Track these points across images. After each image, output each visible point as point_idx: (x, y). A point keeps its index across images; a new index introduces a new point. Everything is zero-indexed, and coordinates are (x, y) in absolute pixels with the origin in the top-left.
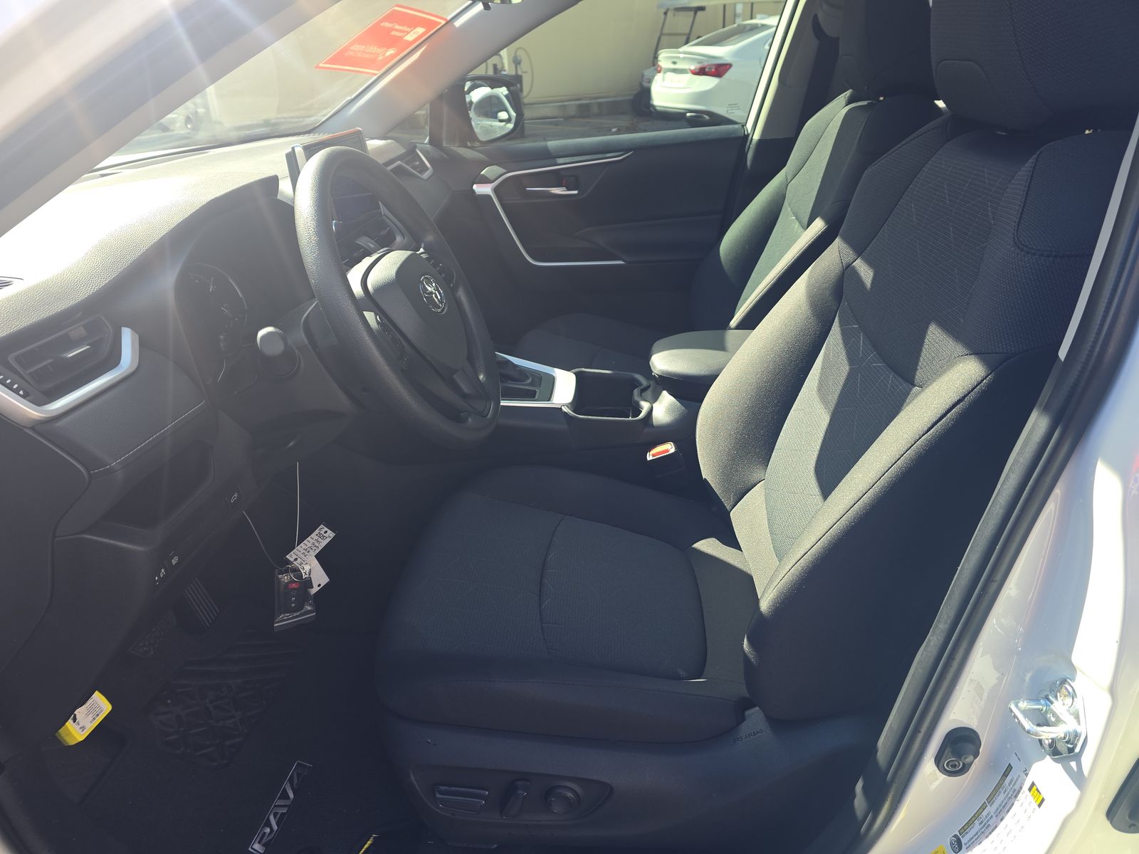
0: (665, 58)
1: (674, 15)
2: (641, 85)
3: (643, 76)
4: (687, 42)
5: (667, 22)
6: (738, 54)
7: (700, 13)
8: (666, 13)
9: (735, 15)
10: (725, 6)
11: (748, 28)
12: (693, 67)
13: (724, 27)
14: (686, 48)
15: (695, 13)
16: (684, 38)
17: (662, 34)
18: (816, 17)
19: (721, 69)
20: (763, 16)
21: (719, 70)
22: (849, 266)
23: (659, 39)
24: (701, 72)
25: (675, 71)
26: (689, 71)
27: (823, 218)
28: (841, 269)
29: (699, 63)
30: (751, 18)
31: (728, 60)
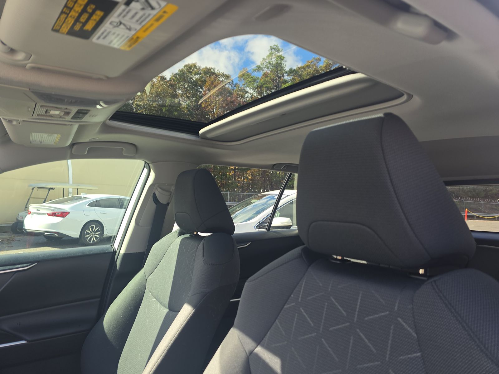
0: (32, 208)
1: (37, 190)
2: (17, 219)
3: (18, 215)
4: (44, 202)
5: (33, 192)
6: (72, 208)
7: (51, 190)
8: (33, 189)
9: (69, 193)
10: (64, 188)
11: (76, 198)
12: (49, 212)
13: (63, 197)
14: (44, 204)
15: (49, 190)
16: (43, 200)
17: (30, 197)
18: (154, 194)
19: (64, 214)
20: (83, 194)
21: (63, 214)
22: (251, 352)
23: (29, 199)
24: (54, 215)
25: (38, 213)
26: (47, 214)
27: (190, 303)
28: (247, 357)
29: (52, 211)
30: (77, 194)
31: (68, 210)
